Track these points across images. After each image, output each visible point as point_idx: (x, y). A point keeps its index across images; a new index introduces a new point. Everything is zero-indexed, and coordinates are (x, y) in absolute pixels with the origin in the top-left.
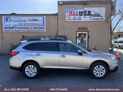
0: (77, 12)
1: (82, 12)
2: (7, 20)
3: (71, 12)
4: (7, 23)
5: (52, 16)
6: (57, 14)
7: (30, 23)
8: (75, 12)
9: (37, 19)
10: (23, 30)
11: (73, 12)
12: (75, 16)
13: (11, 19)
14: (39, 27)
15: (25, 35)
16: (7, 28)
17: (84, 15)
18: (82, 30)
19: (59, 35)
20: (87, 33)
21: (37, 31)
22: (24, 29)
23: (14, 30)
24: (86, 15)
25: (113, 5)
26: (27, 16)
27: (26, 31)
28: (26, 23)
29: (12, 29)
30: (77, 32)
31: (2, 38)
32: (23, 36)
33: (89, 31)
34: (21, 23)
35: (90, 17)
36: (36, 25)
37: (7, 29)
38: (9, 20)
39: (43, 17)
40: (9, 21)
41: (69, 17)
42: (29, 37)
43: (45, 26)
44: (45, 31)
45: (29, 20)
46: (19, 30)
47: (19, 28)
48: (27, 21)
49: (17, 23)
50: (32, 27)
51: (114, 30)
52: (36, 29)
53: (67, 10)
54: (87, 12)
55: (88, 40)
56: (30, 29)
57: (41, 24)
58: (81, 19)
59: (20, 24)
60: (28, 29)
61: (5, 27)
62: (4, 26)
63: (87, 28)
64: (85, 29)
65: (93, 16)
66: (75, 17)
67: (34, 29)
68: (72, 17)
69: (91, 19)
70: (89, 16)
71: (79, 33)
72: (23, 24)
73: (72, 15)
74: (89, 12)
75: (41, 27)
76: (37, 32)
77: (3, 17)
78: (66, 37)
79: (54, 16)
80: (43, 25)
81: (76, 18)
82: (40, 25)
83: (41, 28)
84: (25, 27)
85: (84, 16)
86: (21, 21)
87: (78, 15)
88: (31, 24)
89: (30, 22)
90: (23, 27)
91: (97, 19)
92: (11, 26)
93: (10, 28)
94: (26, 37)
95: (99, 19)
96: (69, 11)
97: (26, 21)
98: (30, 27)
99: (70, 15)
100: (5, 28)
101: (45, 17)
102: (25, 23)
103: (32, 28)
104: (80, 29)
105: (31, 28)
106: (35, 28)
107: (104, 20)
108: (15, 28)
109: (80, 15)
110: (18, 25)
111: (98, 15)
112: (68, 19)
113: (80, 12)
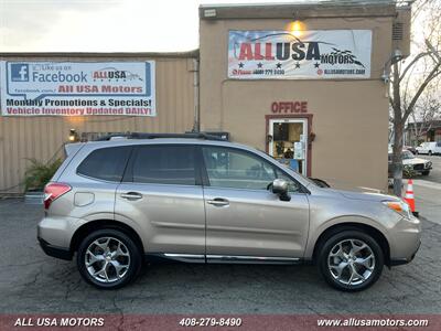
0: (269, 45)
1: (287, 45)
3: (246, 46)
4: (15, 86)
5: (178, 63)
6: (195, 55)
7: (99, 83)
8: (263, 47)
9: (123, 72)
10: (73, 111)
11: (253, 46)
12: (262, 62)
13: (31, 71)
14: (130, 99)
16: (17, 103)
17: (295, 57)
18: (289, 112)
19: (202, 130)
20: (305, 122)
21: (124, 113)
22: (78, 107)
23: (40, 109)
24: (301, 58)
25: (399, 19)
26: (87, 60)
27: (85, 113)
28: (84, 84)
29: (36, 107)
30: (268, 118)
32: (72, 131)
33: (312, 116)
34: (65, 84)
35: (317, 65)
36: (119, 93)
37: (14, 107)
38: (23, 73)
39: (148, 65)
40: (23, 79)
41: (241, 65)
43: (153, 97)
44: (154, 114)
45: (96, 73)
46: (58, 110)
47: (57, 103)
48: (90, 78)
49: (54, 87)
50: (106, 99)
51: (407, 113)
52: (120, 107)
53: (231, 38)
54: (303, 46)
55: (310, 147)
56: (99, 107)
57: (139, 89)
59: (61, 88)
60: (93, 107)
61: (10, 98)
62: (5, 97)
63: (304, 104)
64: (297, 107)
65: (326, 59)
66: (260, 65)
67: (113, 107)
68: (251, 65)
69: (320, 72)
70: (314, 61)
71: (274, 124)
72: (75, 89)
73: (250, 58)
74: (314, 45)
75: (139, 99)
76: (123, 117)
77: (3, 63)
79: (184, 60)
80: (144, 92)
81: (264, 68)
82: (135, 92)
83: (138, 103)
84: (82, 99)
85: (296, 62)
86: (66, 78)
87: (273, 58)
88: (104, 87)
89: (99, 80)
90: (74, 99)
91: (341, 72)
92: (31, 96)
93: (26, 102)
94: (84, 135)
95: (351, 72)
96: (240, 42)
97: (83, 78)
98: (99, 99)
99: (242, 58)
100: (10, 102)
101: (152, 63)
102: (80, 84)
103: (107, 102)
104: (278, 107)
105: (103, 103)
106: (117, 103)
107: (367, 75)
108: (44, 103)
109: (279, 57)
110: (57, 92)
111: (345, 58)
112: (235, 72)
113: (279, 45)
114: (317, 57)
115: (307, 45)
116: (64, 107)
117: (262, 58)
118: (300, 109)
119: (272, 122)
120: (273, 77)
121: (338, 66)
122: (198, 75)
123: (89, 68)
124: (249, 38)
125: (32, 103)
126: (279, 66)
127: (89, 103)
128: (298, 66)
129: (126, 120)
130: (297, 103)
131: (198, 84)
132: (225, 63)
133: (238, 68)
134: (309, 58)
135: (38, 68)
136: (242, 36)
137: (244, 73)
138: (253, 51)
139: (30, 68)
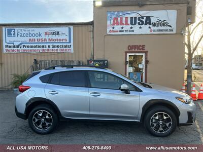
0: (127, 18)
1: (135, 18)
3: (116, 19)
4: (9, 39)
5: (84, 26)
6: (91, 23)
7: (47, 37)
8: (124, 19)
9: (58, 32)
10: (35, 51)
11: (119, 19)
12: (123, 26)
14: (61, 44)
15: (39, 59)
16: (10, 47)
17: (139, 24)
18: (136, 50)
20: (144, 54)
21: (59, 51)
22: (38, 49)
23: (21, 50)
25: (190, 5)
26: (42, 26)
27: (41, 51)
28: (40, 38)
29: (18, 49)
30: (126, 53)
32: (35, 60)
33: (147, 52)
34: (32, 38)
35: (150, 28)
36: (56, 42)
37: (9, 49)
38: (12, 33)
39: (70, 29)
40: (13, 35)
41: (113, 28)
42: (44, 63)
43: (72, 44)
44: (72, 51)
45: (46, 33)
46: (28, 50)
47: (28, 47)
48: (43, 35)
49: (27, 39)
50: (50, 45)
51: (194, 50)
52: (57, 48)
53: (109, 15)
54: (143, 19)
56: (47, 48)
57: (66, 40)
58: (133, 31)
59: (30, 40)
60: (45, 48)
61: (7, 44)
62: (5, 44)
63: (143, 46)
65: (154, 24)
66: (122, 28)
68: (118, 28)
69: (151, 31)
70: (148, 25)
71: (129, 56)
72: (36, 40)
73: (118, 24)
74: (148, 18)
75: (65, 44)
76: (58, 53)
77: (4, 28)
78: (106, 62)
79: (87, 26)
80: (68, 41)
81: (124, 29)
82: (64, 42)
83: (65, 47)
84: (40, 44)
85: (140, 26)
86: (32, 35)
87: (129, 24)
88: (49, 39)
90: (36, 45)
91: (161, 30)
92: (17, 44)
93: (14, 46)
94: (41, 61)
95: (166, 30)
96: (113, 17)
97: (40, 35)
98: (47, 45)
99: (114, 24)
100: (7, 46)
101: (72, 27)
102: (38, 38)
103: (51, 46)
104: (131, 48)
105: (49, 47)
106: (55, 47)
107: (174, 32)
108: (22, 47)
109: (132, 24)
110: (28, 42)
111: (164, 24)
112: (110, 31)
113: (132, 18)
114: (150, 23)
115: (145, 18)
116: (32, 49)
117: (123, 24)
118: (141, 48)
119: (128, 55)
120: (129, 33)
121: (160, 28)
122: (93, 33)
123: (42, 30)
124: (117, 15)
125: (17, 47)
126: (131, 28)
129: (60, 55)
130: (140, 46)
131: (93, 38)
132: (106, 27)
133: (112, 29)
134: (146, 24)
135: (19, 31)
136: (114, 14)
137: (114, 32)
138: (119, 21)
139: (16, 31)
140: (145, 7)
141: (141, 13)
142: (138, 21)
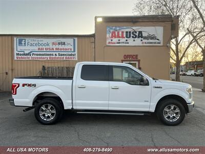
0: (123, 32)
1: (130, 32)
2: (20, 43)
3: (114, 33)
4: (20, 48)
5: (87, 39)
6: (93, 36)
8: (120, 33)
9: (64, 43)
10: (43, 58)
11: (116, 33)
13: (27, 42)
14: (67, 53)
15: (47, 65)
16: (21, 55)
17: (133, 37)
18: (131, 59)
21: (65, 59)
22: (45, 56)
23: (30, 57)
24: (135, 38)
25: (174, 22)
27: (49, 59)
28: (48, 47)
29: (28, 56)
30: (122, 61)
31: (12, 70)
32: (43, 66)
34: (41, 47)
35: (142, 40)
36: (62, 51)
37: (19, 56)
38: (23, 42)
39: (74, 40)
40: (23, 45)
41: (112, 40)
42: (52, 69)
43: (76, 53)
44: (77, 59)
45: (53, 43)
47: (37, 55)
48: (51, 45)
49: (36, 48)
50: (57, 53)
53: (107, 29)
54: (136, 33)
56: (54, 56)
57: (71, 49)
58: (128, 43)
59: (39, 49)
60: (52, 56)
61: (18, 52)
62: (16, 52)
63: (137, 56)
64: (134, 57)
65: (145, 38)
66: (119, 40)
67: (60, 56)
68: (115, 40)
69: (143, 43)
70: (140, 39)
72: (44, 49)
73: (115, 37)
74: (140, 32)
75: (70, 53)
77: (15, 38)
79: (89, 38)
80: (73, 51)
81: (121, 41)
82: (69, 51)
83: (70, 55)
84: (47, 53)
86: (41, 45)
87: (124, 38)
88: (56, 48)
89: (54, 46)
90: (44, 53)
91: (151, 43)
92: (26, 52)
93: (24, 54)
94: (48, 68)
95: (155, 43)
96: (111, 31)
97: (48, 45)
98: (54, 53)
99: (112, 37)
100: (18, 54)
101: (76, 39)
102: (47, 47)
103: (57, 55)
104: (127, 57)
105: (56, 55)
106: (62, 55)
107: (161, 44)
108: (32, 55)
109: (127, 37)
110: (37, 50)
111: (153, 38)
112: (109, 43)
113: (127, 32)
114: (142, 37)
115: (138, 32)
116: (40, 56)
117: (120, 37)
120: (124, 45)
121: (150, 41)
122: (95, 44)
123: (50, 41)
124: (114, 29)
125: (27, 55)
126: (127, 40)
127: (50, 55)
128: (134, 40)
129: (65, 62)
130: (134, 55)
131: (95, 48)
132: (105, 39)
133: (110, 41)
134: (139, 37)
135: (29, 41)
136: (112, 29)
137: (113, 43)
138: (116, 34)
139: (26, 41)
140: (138, 24)
141: (134, 28)
142: (132, 35)
